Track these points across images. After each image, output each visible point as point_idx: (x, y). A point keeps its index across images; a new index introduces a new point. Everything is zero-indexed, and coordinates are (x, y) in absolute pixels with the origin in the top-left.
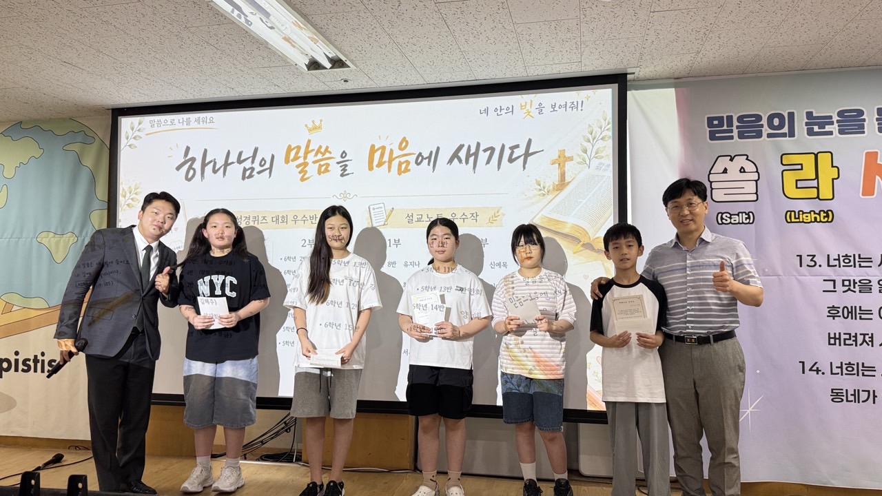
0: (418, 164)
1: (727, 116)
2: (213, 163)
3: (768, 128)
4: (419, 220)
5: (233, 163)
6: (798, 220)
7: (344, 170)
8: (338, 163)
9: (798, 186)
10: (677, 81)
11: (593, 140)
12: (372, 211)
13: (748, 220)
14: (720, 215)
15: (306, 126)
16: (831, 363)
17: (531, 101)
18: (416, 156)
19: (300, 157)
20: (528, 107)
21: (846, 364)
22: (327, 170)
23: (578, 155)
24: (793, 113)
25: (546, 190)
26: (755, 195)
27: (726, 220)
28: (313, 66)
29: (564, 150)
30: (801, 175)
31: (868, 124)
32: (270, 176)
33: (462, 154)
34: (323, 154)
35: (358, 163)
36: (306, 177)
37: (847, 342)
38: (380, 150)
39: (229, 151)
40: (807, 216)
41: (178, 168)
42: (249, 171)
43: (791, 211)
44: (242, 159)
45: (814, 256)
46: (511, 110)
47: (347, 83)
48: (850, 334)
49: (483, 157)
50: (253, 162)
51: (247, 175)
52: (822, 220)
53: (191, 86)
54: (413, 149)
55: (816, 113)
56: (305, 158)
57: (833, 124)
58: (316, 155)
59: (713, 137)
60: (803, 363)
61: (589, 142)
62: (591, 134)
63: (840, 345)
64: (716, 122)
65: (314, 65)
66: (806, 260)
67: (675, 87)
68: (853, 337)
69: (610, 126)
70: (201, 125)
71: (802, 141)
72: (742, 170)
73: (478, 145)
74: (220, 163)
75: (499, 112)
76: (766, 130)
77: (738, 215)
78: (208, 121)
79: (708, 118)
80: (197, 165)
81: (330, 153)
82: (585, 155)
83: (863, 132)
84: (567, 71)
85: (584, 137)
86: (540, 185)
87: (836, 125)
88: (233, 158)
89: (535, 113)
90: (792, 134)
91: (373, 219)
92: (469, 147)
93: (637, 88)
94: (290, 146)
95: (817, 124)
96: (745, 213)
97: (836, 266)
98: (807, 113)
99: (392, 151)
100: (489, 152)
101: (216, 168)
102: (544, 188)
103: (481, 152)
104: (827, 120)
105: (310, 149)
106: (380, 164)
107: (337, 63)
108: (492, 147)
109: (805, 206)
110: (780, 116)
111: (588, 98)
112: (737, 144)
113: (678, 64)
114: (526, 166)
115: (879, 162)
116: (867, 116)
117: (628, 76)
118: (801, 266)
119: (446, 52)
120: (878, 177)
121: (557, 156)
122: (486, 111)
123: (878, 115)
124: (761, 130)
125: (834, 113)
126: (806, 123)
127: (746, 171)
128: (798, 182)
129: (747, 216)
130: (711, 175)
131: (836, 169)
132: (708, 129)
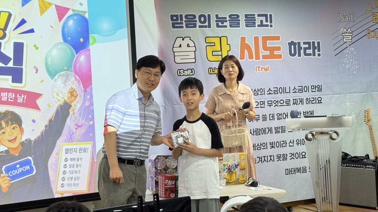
1: (180, 15)
3: (199, 23)
6: (214, 73)
9: (213, 55)
13: (192, 73)
14: (179, 71)
24: (210, 15)
26: (194, 59)
27: (182, 74)
30: (215, 48)
31: (241, 22)
43: (211, 68)
55: (220, 16)
59: (174, 27)
64: (175, 18)
71: (214, 31)
72: (188, 46)
76: (198, 24)
77: (187, 70)
79: (171, 15)
83: (239, 27)
87: (228, 22)
90: (210, 26)
95: (220, 21)
96: (190, 69)
98: (216, 15)
104: (223, 20)
109: (216, 65)
110: (204, 16)
112: (185, 31)
115: (246, 42)
116: (241, 18)
120: (246, 50)
123: (245, 18)
124: (196, 23)
125: (227, 16)
126: (216, 20)
127: (190, 46)
128: (213, 52)
129: (191, 71)
130: (174, 48)
131: (229, 45)
132: (171, 22)
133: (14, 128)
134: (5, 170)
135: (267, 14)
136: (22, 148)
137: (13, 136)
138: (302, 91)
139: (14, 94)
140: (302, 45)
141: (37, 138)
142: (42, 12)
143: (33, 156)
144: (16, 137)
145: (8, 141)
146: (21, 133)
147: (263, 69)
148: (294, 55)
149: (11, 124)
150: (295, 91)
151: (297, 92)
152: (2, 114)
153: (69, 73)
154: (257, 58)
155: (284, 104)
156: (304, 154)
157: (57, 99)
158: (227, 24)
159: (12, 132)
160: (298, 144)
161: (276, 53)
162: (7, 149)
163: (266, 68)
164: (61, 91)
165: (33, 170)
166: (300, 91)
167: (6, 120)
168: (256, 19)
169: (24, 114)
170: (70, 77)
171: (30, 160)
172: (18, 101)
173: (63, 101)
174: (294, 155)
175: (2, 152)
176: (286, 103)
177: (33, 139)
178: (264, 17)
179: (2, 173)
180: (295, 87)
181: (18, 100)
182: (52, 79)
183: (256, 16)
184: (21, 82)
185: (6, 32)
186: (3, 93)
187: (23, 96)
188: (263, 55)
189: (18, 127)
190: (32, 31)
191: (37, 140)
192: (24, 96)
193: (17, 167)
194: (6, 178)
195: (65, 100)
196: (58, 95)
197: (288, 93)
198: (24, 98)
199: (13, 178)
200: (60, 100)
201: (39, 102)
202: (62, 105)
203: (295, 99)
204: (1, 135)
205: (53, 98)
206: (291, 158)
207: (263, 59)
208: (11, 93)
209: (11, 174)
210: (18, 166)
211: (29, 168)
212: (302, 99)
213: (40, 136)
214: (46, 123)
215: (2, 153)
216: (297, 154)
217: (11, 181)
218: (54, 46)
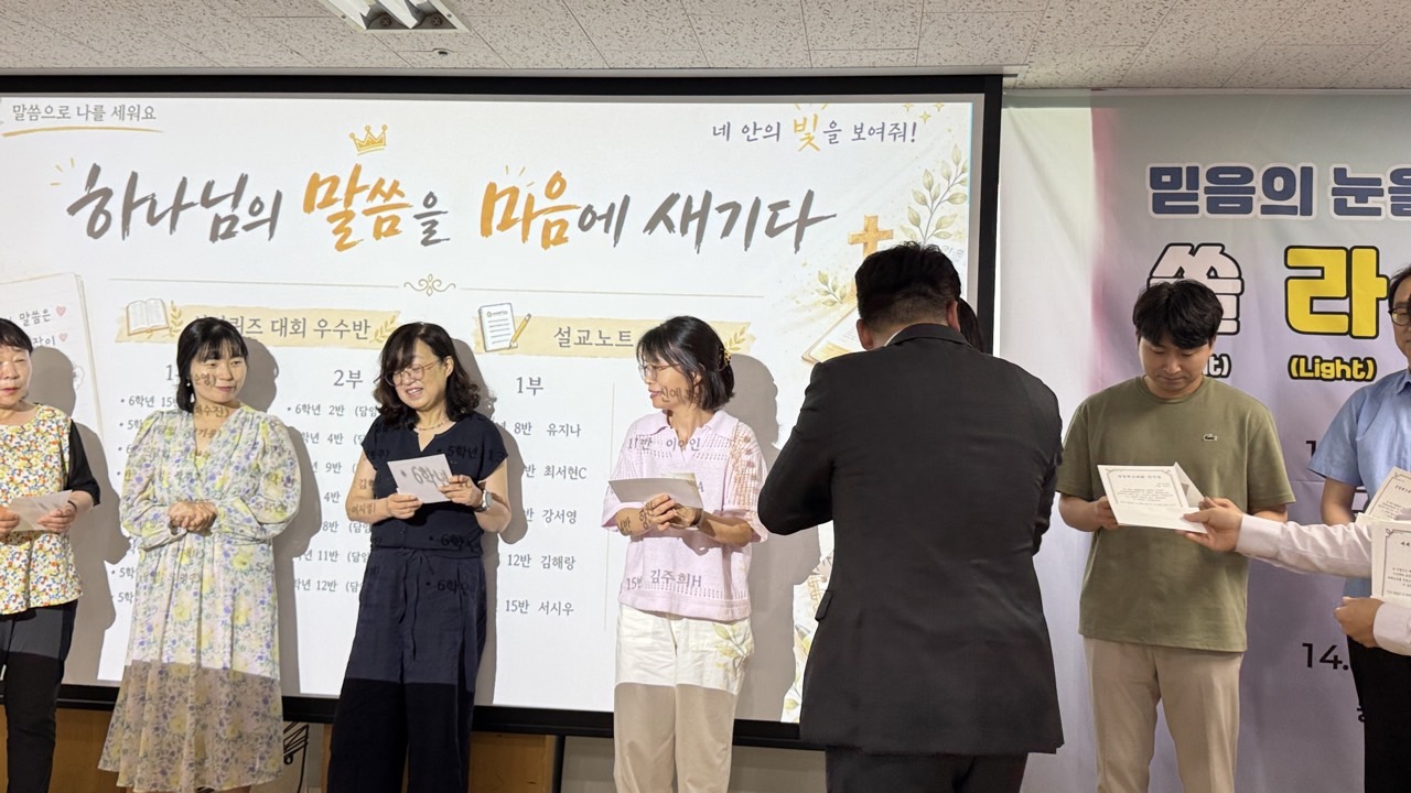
0: (584, 227)
1: (1188, 168)
2: (149, 202)
3: (1263, 196)
4: (582, 341)
5: (192, 204)
6: (1311, 375)
7: (431, 232)
8: (418, 217)
9: (1315, 310)
11: (934, 200)
12: (486, 319)
13: (1219, 370)
15: (352, 136)
17: (816, 116)
18: (581, 210)
19: (336, 200)
20: (809, 128)
22: (393, 231)
23: (903, 228)
24: (1311, 169)
25: (837, 293)
26: (1235, 323)
28: (378, 21)
29: (877, 217)
30: (1321, 288)
32: (271, 236)
33: (675, 213)
34: (387, 197)
35: (459, 220)
36: (348, 241)
38: (507, 197)
39: (184, 180)
40: (1328, 368)
41: (73, 210)
42: (226, 224)
43: (1300, 357)
44: (211, 198)
46: (774, 131)
47: (445, 57)
49: (716, 221)
50: (235, 205)
51: (222, 230)
52: (1356, 376)
53: (113, 43)
54: (575, 196)
55: (1353, 172)
56: (348, 202)
57: (1382, 195)
58: (372, 197)
59: (1159, 207)
60: (1310, 646)
61: (926, 204)
62: (930, 189)
64: (1166, 179)
65: (381, 19)
67: (1092, 107)
69: (967, 175)
70: (127, 122)
71: (1324, 224)
72: (1212, 274)
73: (708, 196)
74: (165, 202)
75: (751, 133)
76: (1260, 199)
78: (143, 114)
79: (1152, 169)
80: (115, 206)
81: (402, 195)
82: (916, 229)
84: (887, 63)
85: (915, 193)
86: (826, 283)
87: (1387, 196)
88: (193, 194)
89: (822, 140)
90: (1306, 209)
91: (488, 335)
92: (690, 199)
93: (1020, 103)
94: (315, 177)
95: (1355, 190)
98: (1336, 170)
99: (531, 198)
100: (728, 213)
101: (157, 214)
102: (834, 290)
103: (712, 212)
104: (1369, 187)
105: (359, 185)
106: (506, 224)
107: (429, 18)
108: (735, 203)
109: (1326, 348)
110: (1287, 174)
111: (926, 117)
112: (1203, 223)
113: (1102, 63)
114: (801, 244)
117: (1004, 79)
119: (655, 13)
121: (862, 228)
122: (726, 130)
124: (1251, 198)
125: (1384, 174)
126: (1334, 189)
127: (1219, 275)
128: (1315, 301)
129: (1217, 362)
132: (1152, 191)
158: (1382, 202)
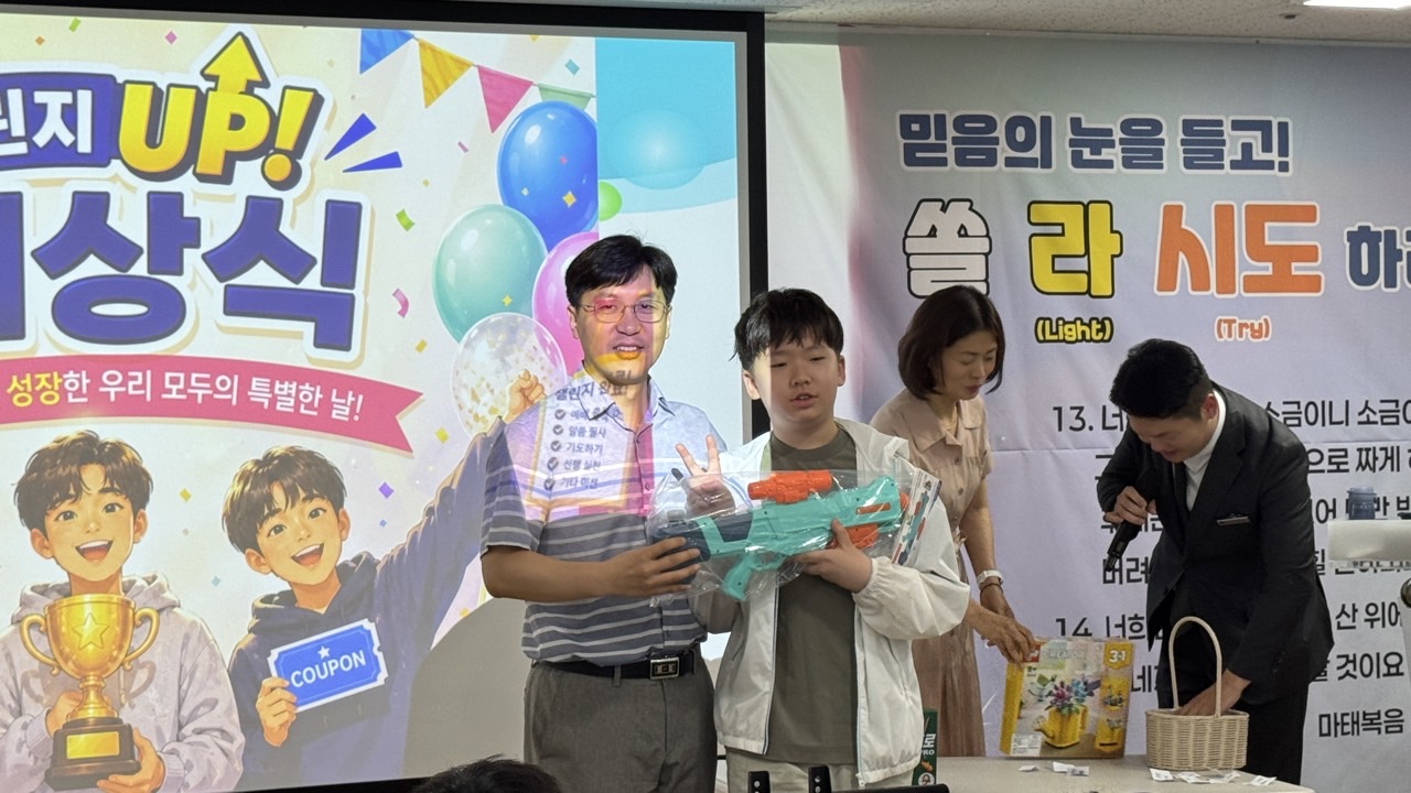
1: (936, 116)
3: (1007, 147)
6: (1055, 337)
9: (1056, 269)
10: (844, 33)
16: (1108, 618)
21: (1130, 619)
24: (1049, 118)
26: (984, 284)
30: (1061, 246)
31: (1168, 150)
37: (1134, 575)
40: (1070, 330)
43: (1045, 319)
45: (1081, 409)
48: (1136, 560)
52: (1095, 337)
55: (1087, 122)
57: (1113, 146)
59: (911, 160)
60: (1062, 621)
63: (1121, 582)
64: (915, 127)
66: (1070, 417)
67: (840, 44)
68: (1142, 564)
71: (1062, 178)
72: (963, 232)
76: (1004, 151)
79: (902, 117)
83: (1160, 166)
87: (1118, 147)
90: (1046, 161)
95: (1088, 142)
97: (1115, 428)
98: (1072, 119)
104: (1100, 139)
109: (1065, 308)
110: (1027, 122)
112: (952, 176)
115: (1184, 226)
116: (1168, 135)
117: (766, 15)
118: (1060, 429)
120: (1182, 256)
123: (1185, 133)
124: (995, 149)
125: (1115, 124)
126: (1071, 140)
127: (969, 233)
128: (1057, 260)
130: (908, 240)
131: (1118, 235)
132: (902, 141)
133: (314, 514)
134: (276, 663)
135: (1269, 123)
136: (340, 586)
137: (310, 542)
138: (1394, 420)
139: (318, 388)
140: (1402, 243)
141: (396, 554)
142: (432, 92)
143: (378, 619)
144: (322, 546)
145: (294, 558)
146: (341, 532)
147: (1245, 330)
148: (1369, 280)
149: (304, 500)
150: (1368, 416)
151: (1376, 423)
152: (276, 462)
153: (519, 320)
154: (1226, 286)
155: (1325, 465)
156: (1393, 660)
157: (470, 411)
158: (1114, 154)
159: (306, 528)
160: (1372, 621)
161: (1298, 269)
162: (287, 587)
163: (1256, 327)
164: (488, 386)
165: (379, 671)
166: (1386, 420)
167: (290, 481)
168: (1226, 137)
169: (353, 462)
170: (523, 334)
171: (369, 632)
172: (334, 416)
173: (492, 420)
174: (1354, 661)
175: (268, 599)
176: (1330, 463)
177: (380, 555)
178: (1258, 134)
179: (269, 675)
180: (1367, 402)
181: (334, 412)
182: (459, 341)
183: (1227, 128)
184: (347, 347)
185: (300, 162)
186: (282, 383)
187: (351, 399)
188: (1245, 277)
189: (330, 510)
190: (392, 161)
191: (395, 559)
192: (354, 399)
193: (320, 655)
194: (279, 692)
195: (500, 417)
196: (475, 397)
197: (1341, 423)
198: (354, 404)
199: (305, 694)
200: (483, 417)
201: (407, 421)
202: (488, 435)
203: (1368, 450)
204: (269, 535)
205: (456, 409)
206: (1343, 671)
207: (1246, 291)
208: (310, 386)
209: (299, 679)
210: (324, 652)
211: (363, 661)
212: (1392, 448)
213: (406, 547)
214: (431, 498)
215: (270, 603)
216: (1366, 660)
217: (297, 705)
218: (468, 217)
